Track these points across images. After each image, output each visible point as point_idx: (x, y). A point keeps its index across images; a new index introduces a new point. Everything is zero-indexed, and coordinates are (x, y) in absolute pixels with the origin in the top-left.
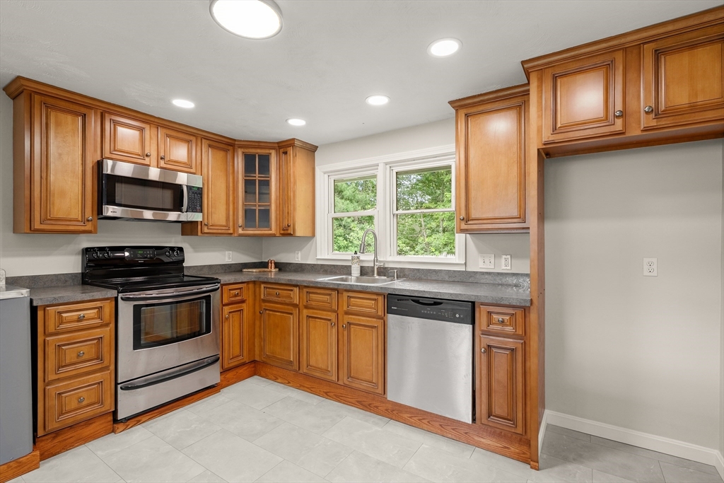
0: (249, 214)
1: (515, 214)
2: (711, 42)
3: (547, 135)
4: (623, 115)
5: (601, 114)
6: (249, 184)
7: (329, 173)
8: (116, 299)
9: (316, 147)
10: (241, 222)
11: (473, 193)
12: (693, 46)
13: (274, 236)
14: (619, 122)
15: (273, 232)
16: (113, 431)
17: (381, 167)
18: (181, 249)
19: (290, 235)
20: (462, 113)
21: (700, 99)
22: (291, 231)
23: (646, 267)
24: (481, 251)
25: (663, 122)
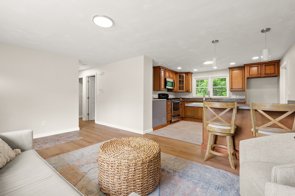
0: (180, 87)
1: (241, 88)
2: (273, 65)
3: (248, 76)
4: (260, 74)
5: (257, 73)
6: (180, 81)
7: (195, 79)
8: (171, 102)
9: (193, 73)
10: (178, 89)
11: (233, 84)
12: (270, 65)
13: (184, 92)
14: (260, 75)
15: (184, 91)
16: (171, 124)
17: (210, 78)
18: (168, 94)
19: (189, 92)
20: (231, 70)
21: (271, 73)
22: (189, 91)
23: (265, 97)
24: (233, 95)
25: (266, 75)
